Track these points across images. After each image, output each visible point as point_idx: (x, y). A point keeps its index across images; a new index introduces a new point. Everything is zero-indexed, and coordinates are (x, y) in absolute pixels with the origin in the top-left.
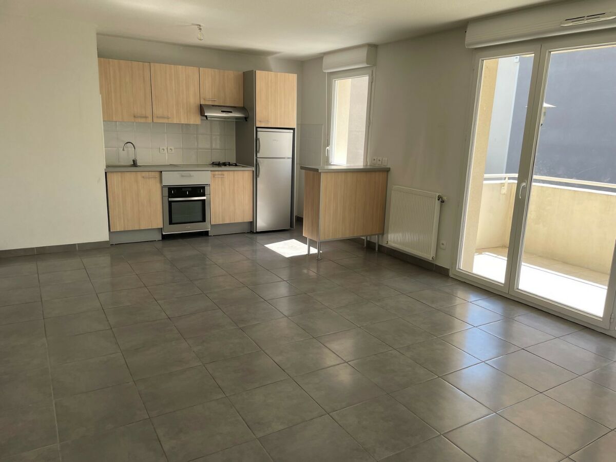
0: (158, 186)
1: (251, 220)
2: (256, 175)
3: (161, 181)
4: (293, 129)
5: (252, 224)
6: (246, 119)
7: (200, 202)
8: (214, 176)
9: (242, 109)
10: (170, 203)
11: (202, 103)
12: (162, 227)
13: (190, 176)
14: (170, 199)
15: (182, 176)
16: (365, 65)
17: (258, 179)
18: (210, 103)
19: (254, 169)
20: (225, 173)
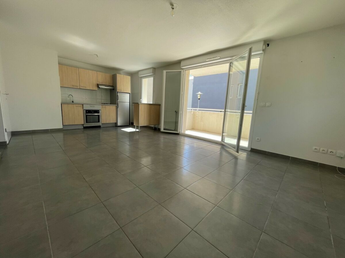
0: (82, 110)
1: (116, 122)
2: (117, 107)
3: (83, 108)
4: (130, 93)
5: (116, 123)
6: (114, 89)
7: (97, 116)
8: (102, 107)
9: (112, 86)
10: (86, 115)
11: (98, 83)
12: (83, 124)
13: (94, 107)
14: (86, 114)
15: (91, 106)
16: (152, 74)
17: (118, 109)
18: (101, 84)
19: (116, 105)
20: (107, 106)
